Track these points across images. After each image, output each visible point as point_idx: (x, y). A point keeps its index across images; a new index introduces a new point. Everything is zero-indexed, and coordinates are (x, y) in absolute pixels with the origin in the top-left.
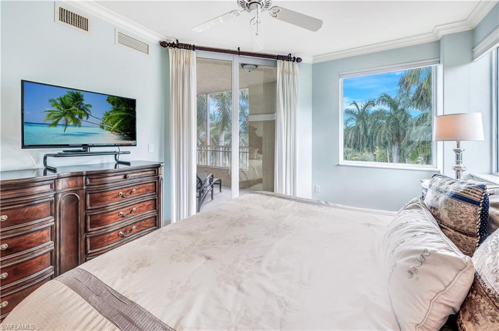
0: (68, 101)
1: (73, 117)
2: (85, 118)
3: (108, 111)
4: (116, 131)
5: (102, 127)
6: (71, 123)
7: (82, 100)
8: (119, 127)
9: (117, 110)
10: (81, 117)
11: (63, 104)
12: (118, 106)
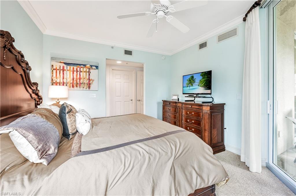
0: (190, 79)
1: (191, 84)
2: (194, 83)
3: (201, 79)
4: (203, 87)
5: (199, 86)
6: (191, 86)
7: (194, 77)
8: (204, 85)
9: (204, 78)
10: (193, 83)
11: (189, 80)
12: (204, 76)
